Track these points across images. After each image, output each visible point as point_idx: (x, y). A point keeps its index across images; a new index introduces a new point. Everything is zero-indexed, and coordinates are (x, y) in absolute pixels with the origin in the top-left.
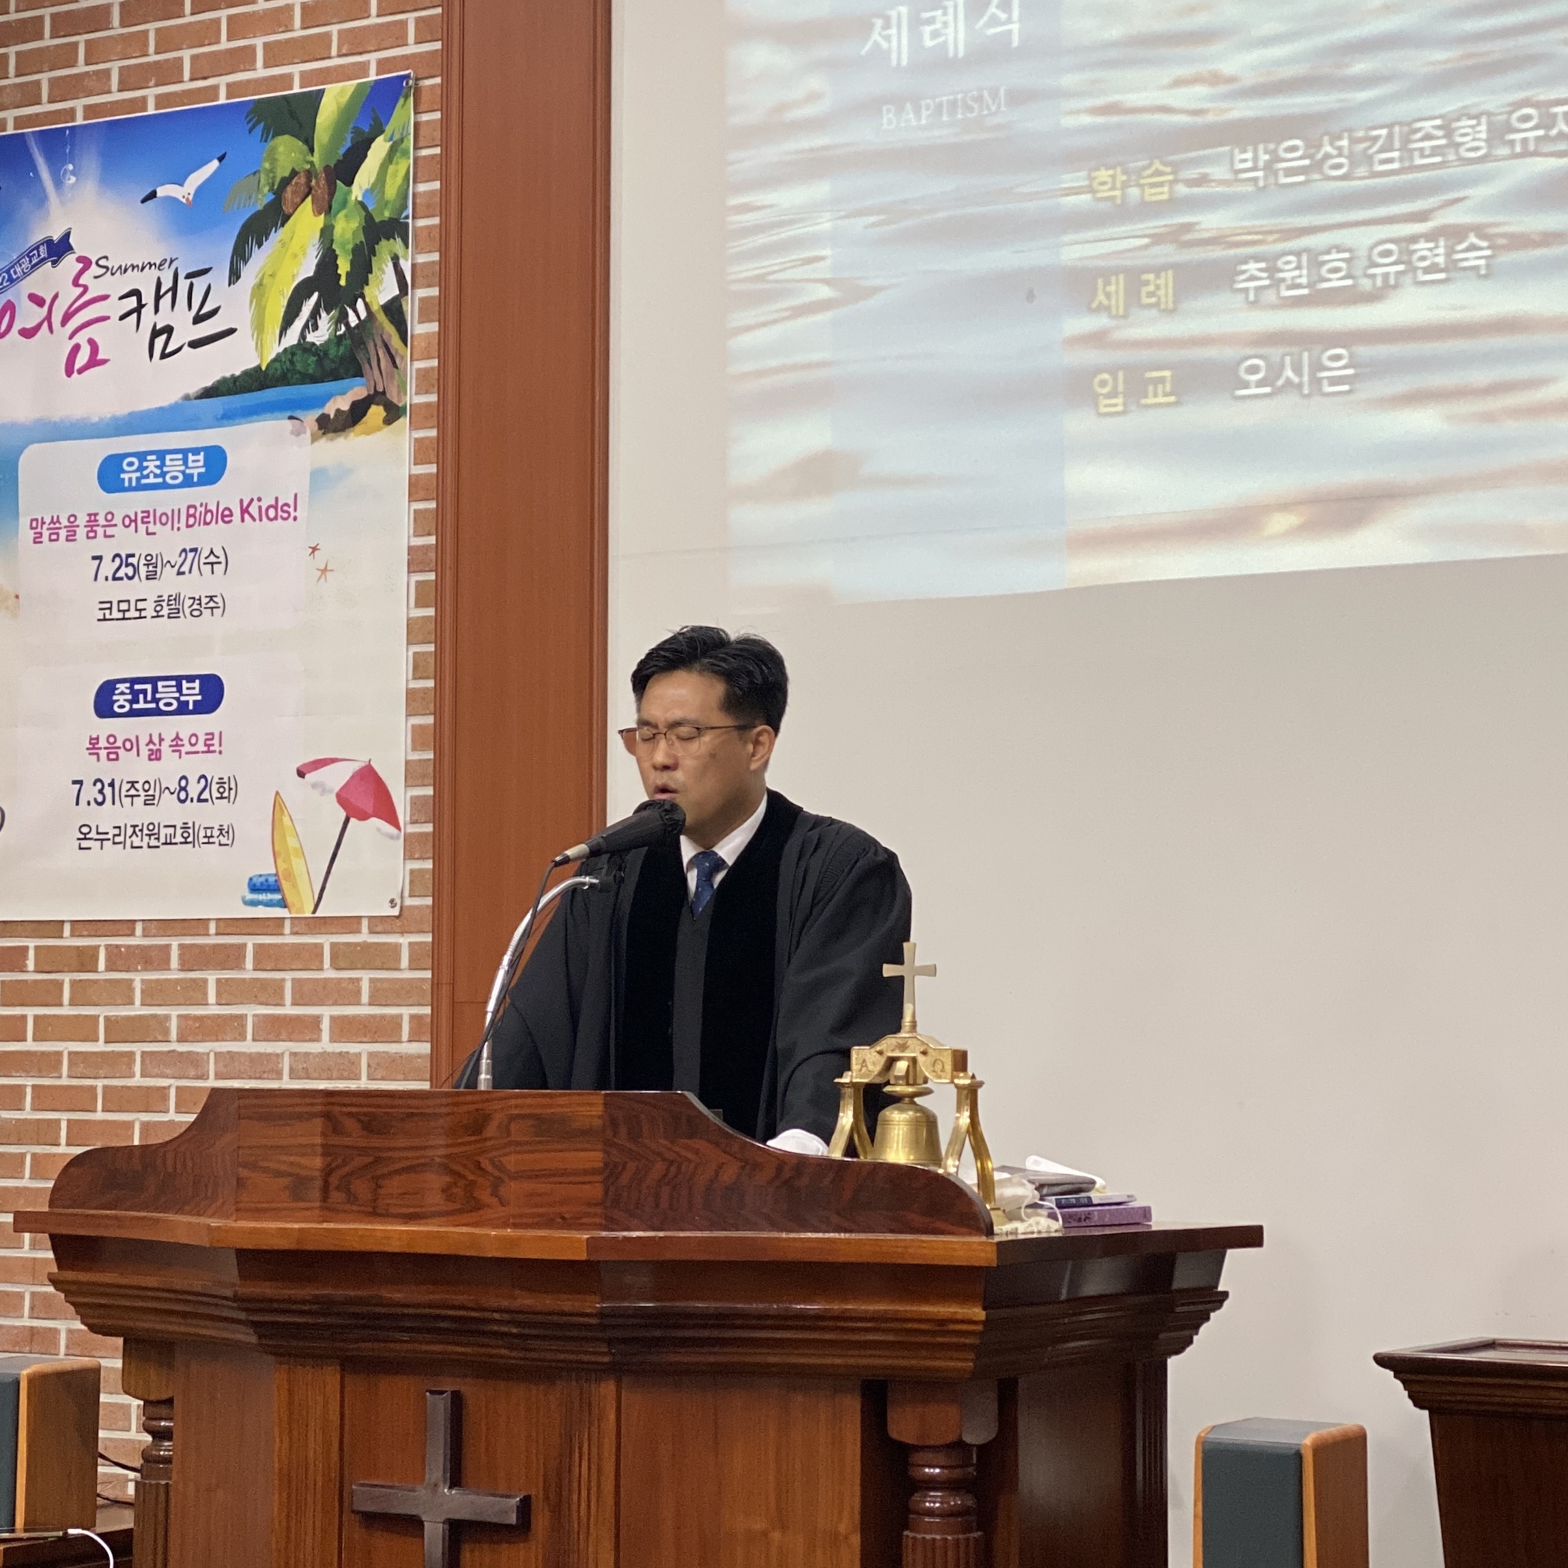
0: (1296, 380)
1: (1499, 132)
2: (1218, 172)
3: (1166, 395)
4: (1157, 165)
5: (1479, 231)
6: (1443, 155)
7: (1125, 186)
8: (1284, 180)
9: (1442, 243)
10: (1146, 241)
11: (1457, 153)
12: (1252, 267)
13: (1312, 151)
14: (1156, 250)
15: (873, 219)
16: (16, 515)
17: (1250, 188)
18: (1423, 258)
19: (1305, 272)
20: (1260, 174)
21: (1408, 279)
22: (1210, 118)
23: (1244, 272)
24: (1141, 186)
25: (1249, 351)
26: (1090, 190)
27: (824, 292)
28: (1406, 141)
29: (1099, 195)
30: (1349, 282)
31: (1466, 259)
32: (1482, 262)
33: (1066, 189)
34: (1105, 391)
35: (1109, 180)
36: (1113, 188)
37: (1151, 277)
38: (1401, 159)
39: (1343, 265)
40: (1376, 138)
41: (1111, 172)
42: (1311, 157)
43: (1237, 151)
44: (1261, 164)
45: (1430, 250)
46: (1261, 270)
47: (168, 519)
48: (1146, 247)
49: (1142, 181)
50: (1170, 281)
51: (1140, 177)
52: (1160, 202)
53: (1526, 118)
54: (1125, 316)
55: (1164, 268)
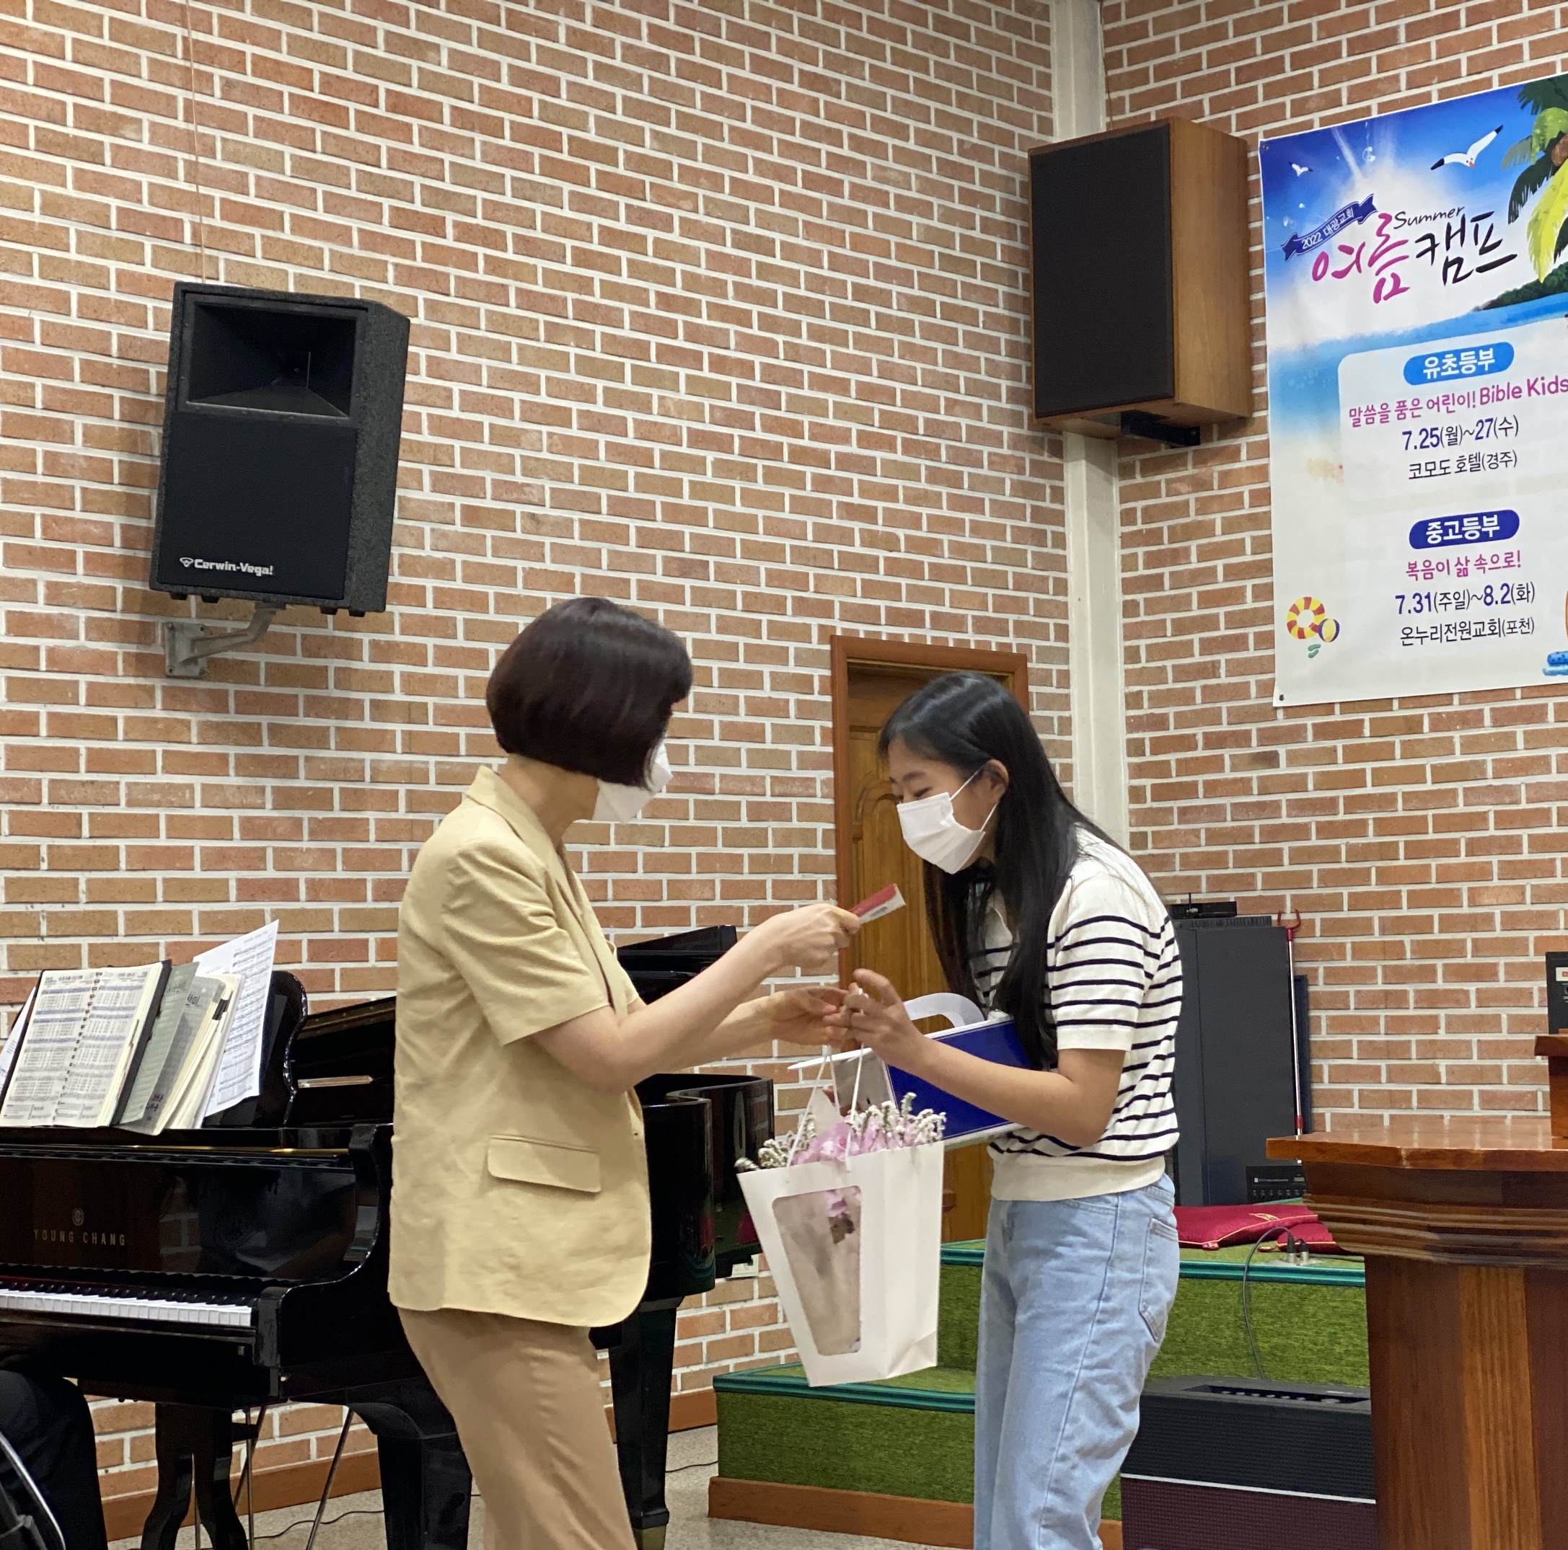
16: (1337, 406)
47: (1465, 400)
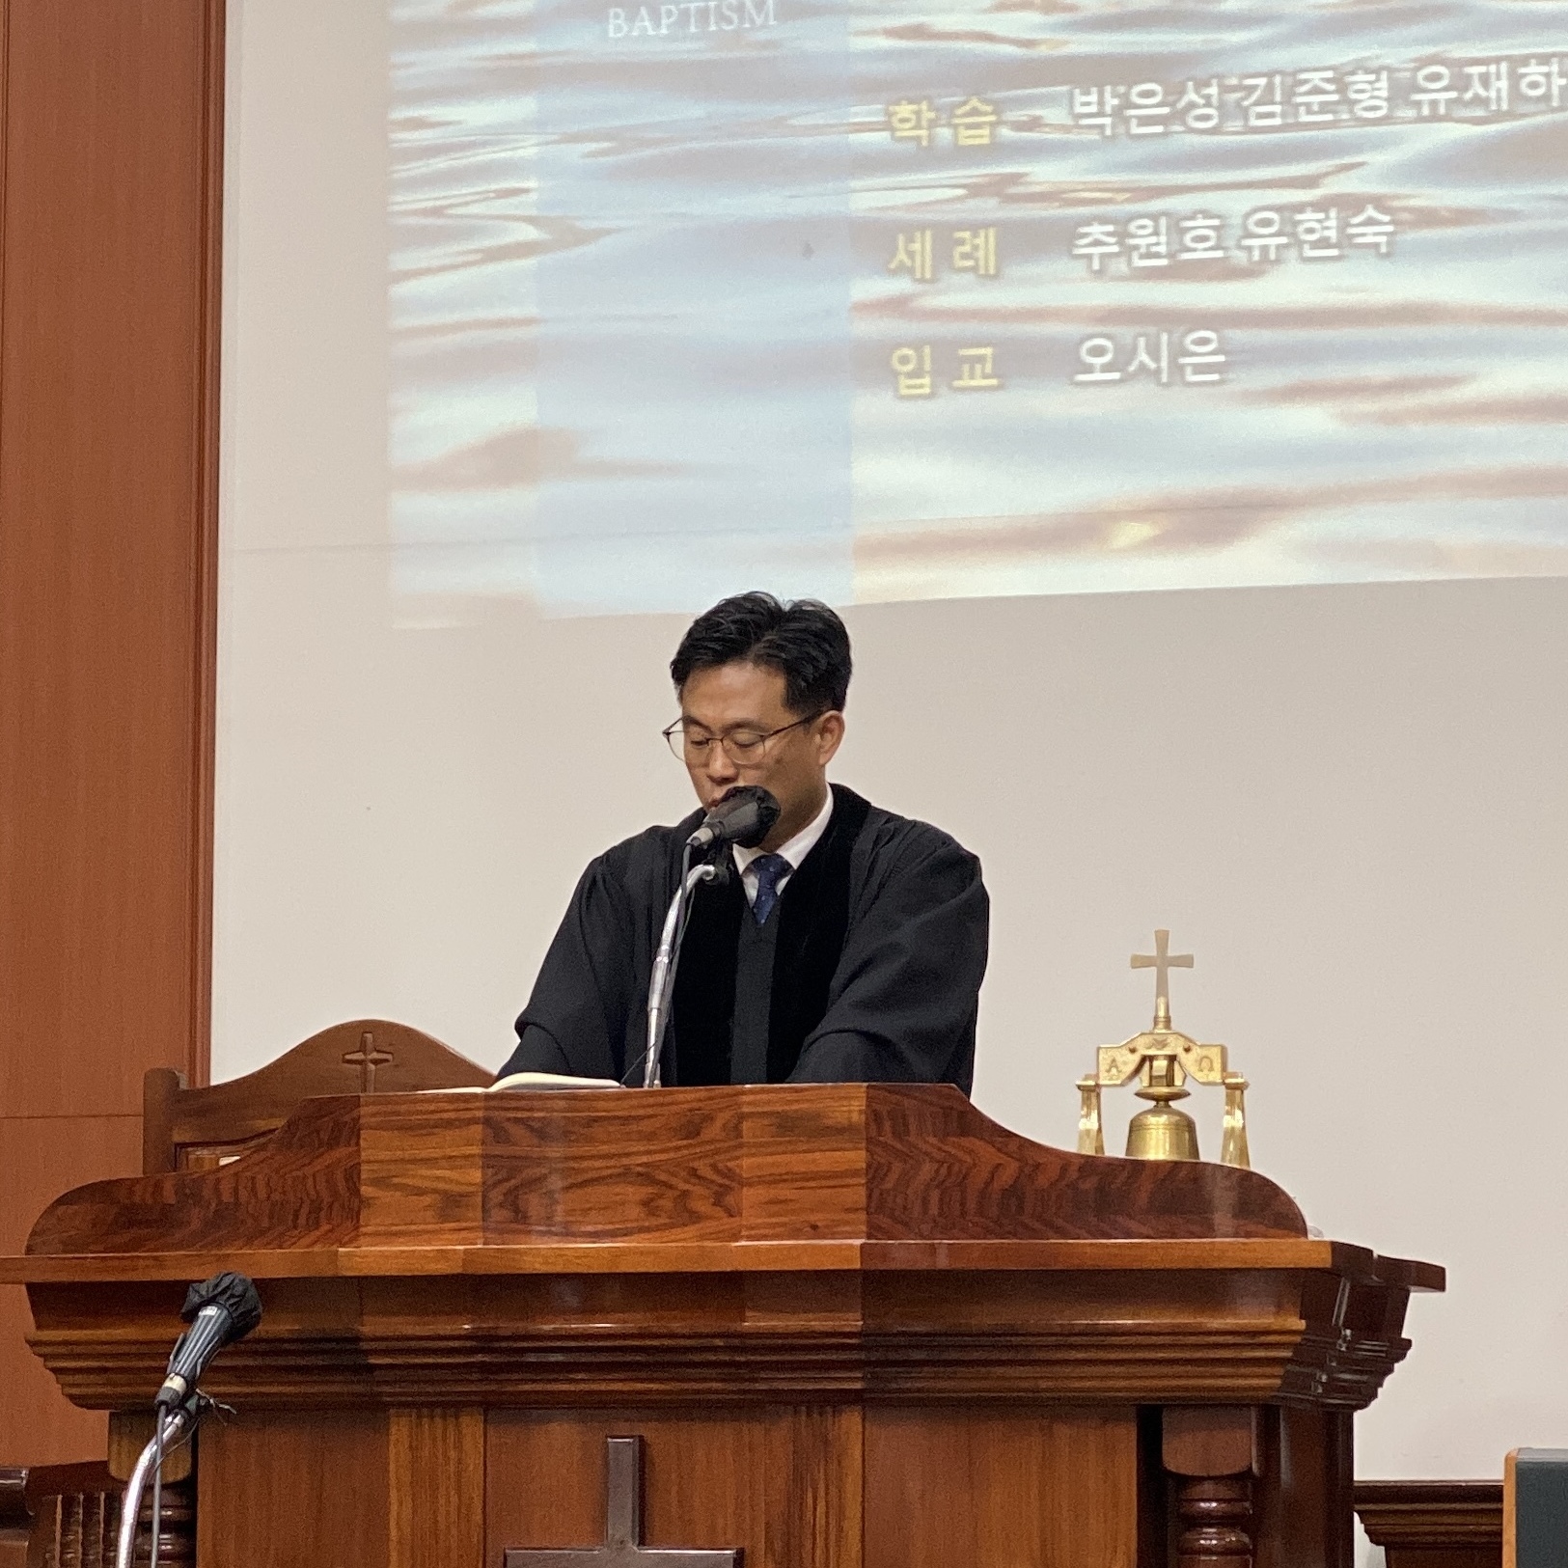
0: (1152, 365)
1: (1402, 92)
2: (1054, 115)
3: (985, 377)
4: (975, 102)
5: (1379, 202)
6: (1334, 112)
7: (933, 124)
8: (1136, 130)
9: (1333, 213)
10: (961, 192)
11: (1351, 111)
12: (1096, 230)
13: (1171, 98)
14: (972, 203)
15: (593, 146)
17: (1094, 136)
18: (1311, 231)
19: (1163, 239)
20: (1107, 121)
21: (1293, 253)
22: (1043, 51)
23: (1086, 235)
24: (956, 127)
25: (1090, 330)
26: (888, 126)
27: (530, 233)
28: (1289, 94)
29: (899, 134)
30: (1219, 254)
31: (1363, 235)
32: (1383, 239)
33: (855, 124)
34: (910, 367)
35: (914, 117)
36: (918, 126)
37: (966, 235)
38: (1283, 115)
39: (1211, 233)
40: (1254, 88)
41: (914, 107)
42: (1172, 105)
43: (1077, 91)
44: (1108, 109)
45: (1319, 221)
46: (1109, 234)
48: (959, 199)
49: (957, 121)
50: (992, 240)
51: (952, 115)
52: (980, 146)
53: (1436, 77)
54: (933, 280)
55: (986, 225)
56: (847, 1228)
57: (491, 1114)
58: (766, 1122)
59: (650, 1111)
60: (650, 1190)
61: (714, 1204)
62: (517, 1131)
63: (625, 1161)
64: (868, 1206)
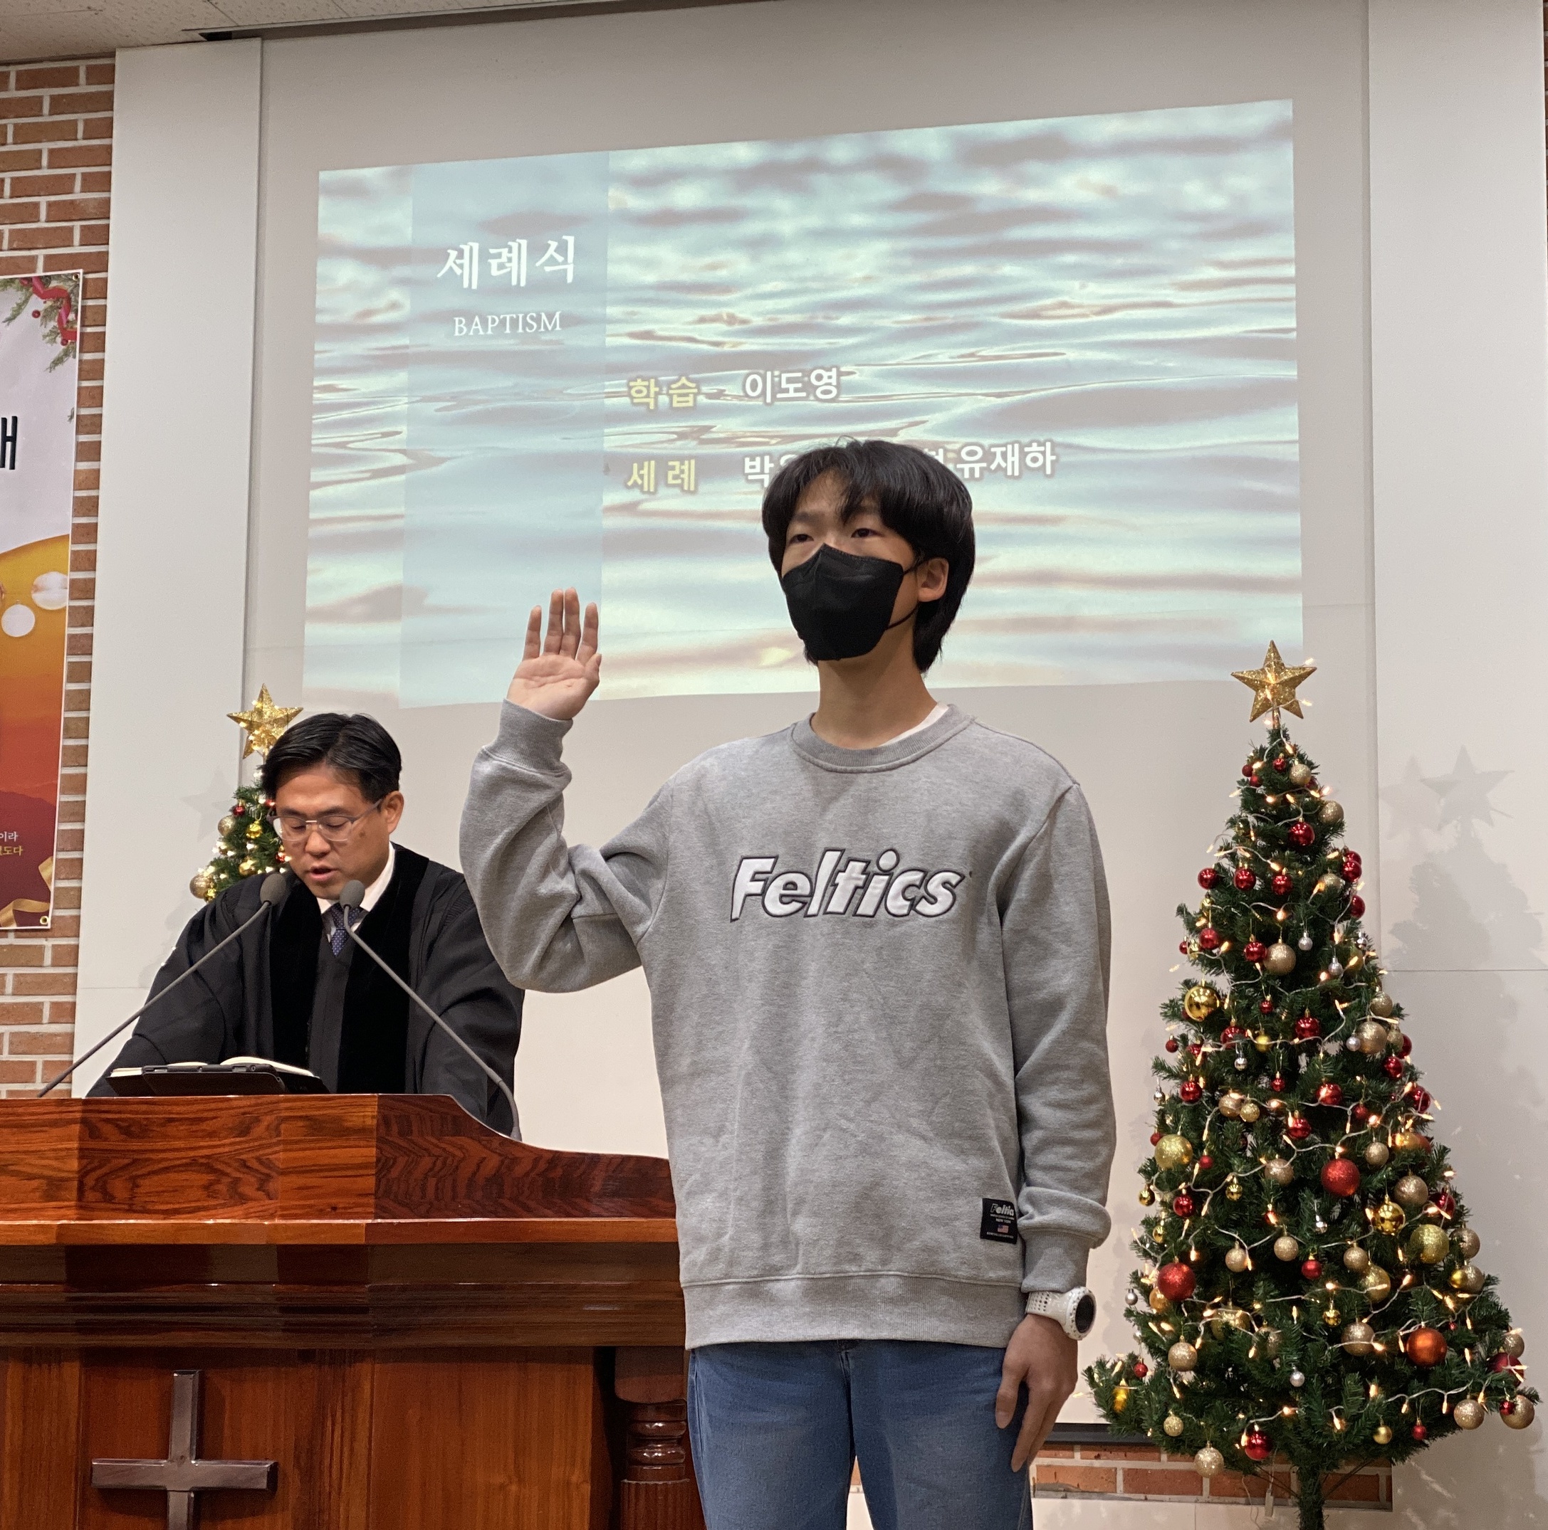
56: (360, 1210)
57: (88, 1115)
58: (301, 1124)
59: (211, 1114)
60: (212, 1177)
61: (258, 1189)
62: (107, 1129)
63: (192, 1154)
64: (376, 1192)
